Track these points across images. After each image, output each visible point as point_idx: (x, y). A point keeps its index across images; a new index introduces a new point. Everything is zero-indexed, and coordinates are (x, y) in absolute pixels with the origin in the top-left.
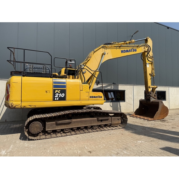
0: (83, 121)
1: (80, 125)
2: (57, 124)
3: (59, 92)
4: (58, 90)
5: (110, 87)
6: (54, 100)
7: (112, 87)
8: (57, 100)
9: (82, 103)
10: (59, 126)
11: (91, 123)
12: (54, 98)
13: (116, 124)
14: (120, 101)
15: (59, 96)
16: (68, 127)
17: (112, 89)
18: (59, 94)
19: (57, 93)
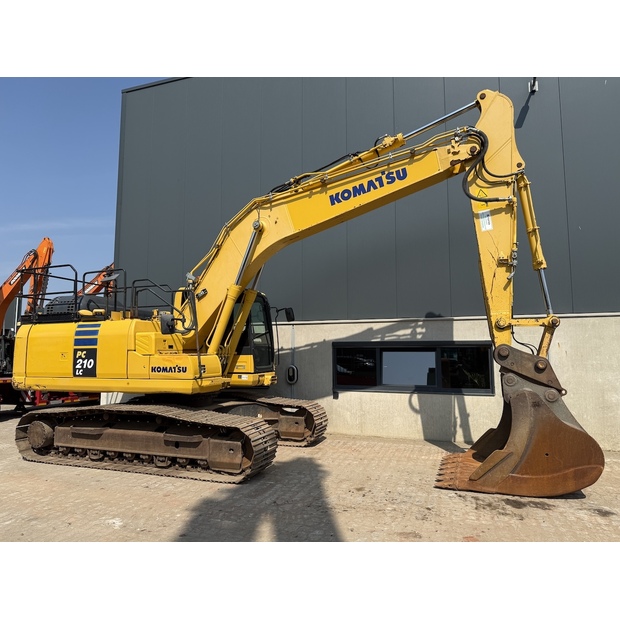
0: (128, 436)
1: (122, 447)
2: (76, 435)
3: (83, 357)
4: (82, 350)
5: (409, 331)
6: (75, 375)
7: (419, 330)
8: (79, 376)
9: (130, 386)
10: (78, 440)
11: (147, 447)
12: (75, 370)
13: (226, 464)
14: (463, 390)
15: (83, 364)
16: (94, 445)
17: (419, 337)
18: (84, 360)
19: (80, 357)
